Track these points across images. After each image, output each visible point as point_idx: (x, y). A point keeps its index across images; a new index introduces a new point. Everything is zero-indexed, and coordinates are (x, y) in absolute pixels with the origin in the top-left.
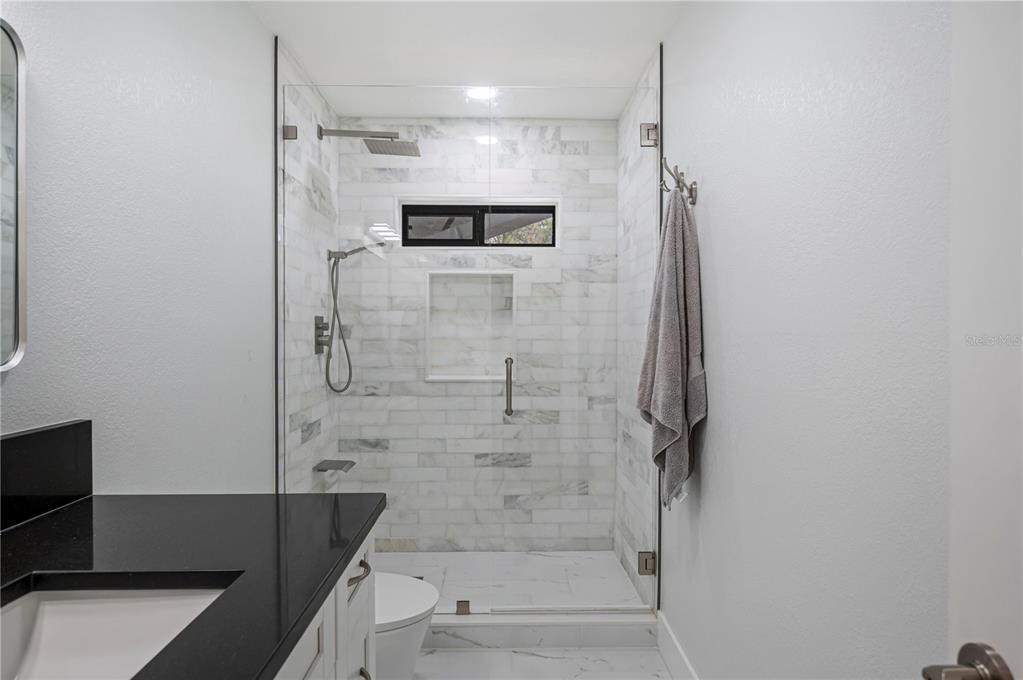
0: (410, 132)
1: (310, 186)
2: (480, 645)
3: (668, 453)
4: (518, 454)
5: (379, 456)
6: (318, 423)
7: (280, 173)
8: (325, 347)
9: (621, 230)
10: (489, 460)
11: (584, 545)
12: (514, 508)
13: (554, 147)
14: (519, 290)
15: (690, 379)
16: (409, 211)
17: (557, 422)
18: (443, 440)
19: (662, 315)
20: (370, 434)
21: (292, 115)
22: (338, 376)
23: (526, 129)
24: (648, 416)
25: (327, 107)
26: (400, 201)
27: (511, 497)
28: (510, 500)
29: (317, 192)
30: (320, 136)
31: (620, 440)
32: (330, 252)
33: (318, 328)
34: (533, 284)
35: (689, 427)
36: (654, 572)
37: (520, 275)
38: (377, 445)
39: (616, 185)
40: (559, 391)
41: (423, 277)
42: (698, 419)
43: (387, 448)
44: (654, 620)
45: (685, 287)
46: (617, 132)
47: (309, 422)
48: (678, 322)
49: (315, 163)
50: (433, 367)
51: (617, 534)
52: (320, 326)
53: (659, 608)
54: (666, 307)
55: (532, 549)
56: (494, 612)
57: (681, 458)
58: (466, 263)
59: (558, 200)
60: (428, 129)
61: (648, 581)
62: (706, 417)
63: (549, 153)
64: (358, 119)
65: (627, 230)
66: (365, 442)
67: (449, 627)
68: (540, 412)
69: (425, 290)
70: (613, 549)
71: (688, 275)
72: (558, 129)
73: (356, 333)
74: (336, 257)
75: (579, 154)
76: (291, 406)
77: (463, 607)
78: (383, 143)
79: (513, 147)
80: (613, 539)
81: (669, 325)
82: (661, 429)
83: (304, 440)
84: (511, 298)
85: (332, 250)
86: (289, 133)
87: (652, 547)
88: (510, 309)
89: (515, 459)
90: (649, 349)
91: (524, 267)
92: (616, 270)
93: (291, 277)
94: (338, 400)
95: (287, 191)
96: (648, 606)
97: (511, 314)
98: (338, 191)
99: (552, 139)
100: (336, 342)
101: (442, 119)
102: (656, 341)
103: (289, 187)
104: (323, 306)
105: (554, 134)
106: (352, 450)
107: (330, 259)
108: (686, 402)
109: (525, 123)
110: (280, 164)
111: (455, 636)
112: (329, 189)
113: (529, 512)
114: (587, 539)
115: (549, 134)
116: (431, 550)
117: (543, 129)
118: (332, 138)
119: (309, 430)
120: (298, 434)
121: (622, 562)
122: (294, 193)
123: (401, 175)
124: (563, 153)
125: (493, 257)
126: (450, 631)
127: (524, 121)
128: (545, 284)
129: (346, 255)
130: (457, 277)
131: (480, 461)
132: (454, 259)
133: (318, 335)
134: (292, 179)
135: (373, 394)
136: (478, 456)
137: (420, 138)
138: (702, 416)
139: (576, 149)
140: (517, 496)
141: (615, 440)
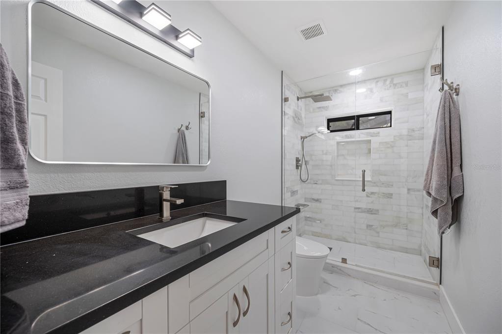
0: (329, 93)
1: (294, 116)
2: (350, 276)
3: (439, 211)
4: (373, 209)
5: (318, 204)
6: (297, 191)
7: (283, 113)
8: (300, 167)
9: (425, 116)
10: (360, 210)
11: (406, 250)
12: (370, 230)
13: (390, 86)
14: (373, 146)
15: (453, 177)
16: (329, 121)
17: (391, 198)
18: (342, 201)
19: (436, 148)
20: (316, 197)
21: (287, 94)
22: (304, 177)
23: (377, 82)
24: (429, 194)
25: (301, 90)
26: (326, 118)
27: (370, 225)
28: (369, 227)
29: (297, 118)
30: (298, 100)
31: (425, 208)
32: (301, 137)
33: (297, 161)
34: (380, 143)
35: (452, 200)
36: (438, 267)
37: (374, 140)
38: (317, 200)
39: (423, 97)
40: (392, 185)
41: (334, 143)
42: (457, 196)
43: (321, 202)
44: (438, 289)
45: (450, 134)
46: (424, 74)
47: (293, 190)
48: (445, 150)
49: (296, 109)
50: (338, 175)
51: (423, 249)
52: (298, 160)
53: (440, 284)
54: (438, 144)
55: (379, 247)
56: (356, 265)
57: (447, 214)
58: (351, 137)
59: (393, 108)
60: (336, 91)
61: (436, 271)
62: (463, 195)
63: (388, 89)
64: (311, 92)
65: (428, 115)
66: (313, 199)
67: (338, 266)
68: (384, 193)
69: (335, 147)
70: (421, 255)
71: (453, 128)
72: (392, 79)
73: (311, 163)
74: (303, 138)
75: (403, 87)
76: (287, 184)
77: (344, 261)
78: (318, 98)
79: (371, 90)
80: (421, 251)
81: (440, 152)
82: (435, 200)
83: (291, 196)
84: (370, 149)
85: (302, 136)
86: (286, 100)
87: (438, 255)
88: (370, 153)
89: (372, 211)
90: (429, 164)
91: (376, 136)
92: (423, 134)
93: (287, 144)
94: (304, 185)
95: (286, 118)
96: (435, 282)
97: (370, 155)
98: (305, 118)
99: (390, 84)
100: (304, 166)
101: (341, 86)
102: (433, 160)
103: (286, 117)
104: (299, 154)
105: (390, 82)
106: (310, 201)
107: (301, 139)
108: (450, 187)
109: (377, 80)
110: (283, 110)
111: (340, 270)
112: (301, 116)
113: (378, 233)
114: (407, 248)
115: (388, 82)
116: (337, 239)
117: (385, 81)
118: (303, 100)
119: (294, 193)
120: (290, 193)
121: (425, 261)
122: (288, 118)
123: (326, 108)
124: (395, 88)
125: (362, 133)
126: (338, 268)
127: (376, 79)
128: (386, 142)
129: (307, 137)
130: (347, 142)
131: (357, 210)
132: (346, 136)
133: (297, 164)
134: (287, 114)
135: (316, 184)
136: (356, 208)
137: (333, 94)
138: (460, 195)
139: (401, 86)
140: (372, 226)
141: (423, 208)
